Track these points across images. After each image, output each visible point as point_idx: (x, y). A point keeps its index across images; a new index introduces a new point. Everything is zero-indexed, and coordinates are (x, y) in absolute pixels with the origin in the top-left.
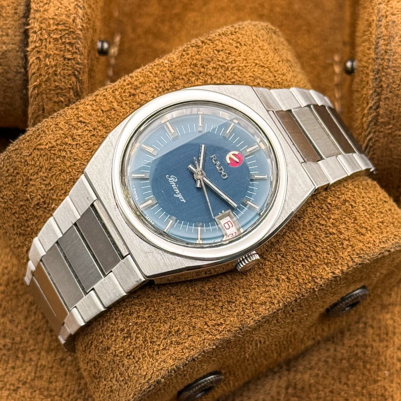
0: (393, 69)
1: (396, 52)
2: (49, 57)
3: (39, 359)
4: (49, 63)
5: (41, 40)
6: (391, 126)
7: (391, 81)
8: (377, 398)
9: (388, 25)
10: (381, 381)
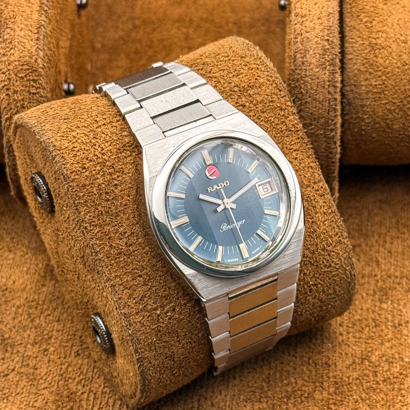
0: (310, 77)
1: (311, 63)
2: (17, 93)
3: (25, 351)
4: (16, 98)
5: (9, 79)
6: (313, 127)
7: (309, 87)
8: (322, 366)
9: (303, 41)
10: (325, 352)
